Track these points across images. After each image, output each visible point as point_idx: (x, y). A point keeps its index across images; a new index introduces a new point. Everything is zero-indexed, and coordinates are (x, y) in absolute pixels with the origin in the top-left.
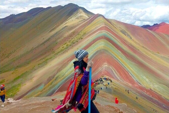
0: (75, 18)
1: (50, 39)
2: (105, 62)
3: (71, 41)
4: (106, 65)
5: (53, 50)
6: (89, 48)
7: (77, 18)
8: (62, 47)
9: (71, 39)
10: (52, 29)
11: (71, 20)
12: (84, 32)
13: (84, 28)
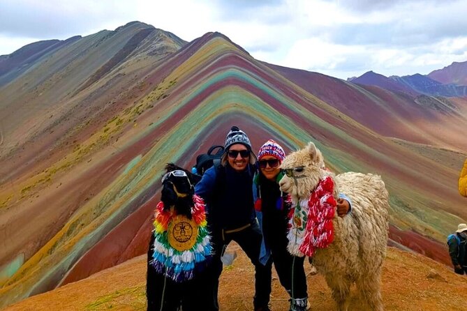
0: (146, 53)
1: (70, 114)
3: (132, 110)
5: (77, 143)
8: (105, 128)
9: (132, 105)
10: (79, 88)
11: (133, 58)
12: (172, 80)
13: (172, 70)
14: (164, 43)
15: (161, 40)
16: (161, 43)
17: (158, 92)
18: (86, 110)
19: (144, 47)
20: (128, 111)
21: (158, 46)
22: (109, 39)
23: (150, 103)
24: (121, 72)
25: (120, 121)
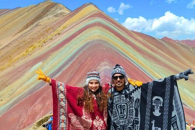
0: (53, 15)
1: (10, 44)
2: (103, 62)
3: (41, 42)
4: (105, 65)
5: (11, 58)
6: (71, 41)
7: (56, 16)
8: (26, 51)
9: (42, 39)
10: (17, 32)
11: (46, 18)
12: (64, 26)
13: (65, 22)
14: (62, 11)
15: (61, 9)
16: (61, 11)
17: (56, 32)
18: (19, 42)
19: (51, 13)
20: (39, 42)
21: (60, 12)
22: (34, 8)
23: (51, 37)
24: (39, 24)
25: (35, 47)
